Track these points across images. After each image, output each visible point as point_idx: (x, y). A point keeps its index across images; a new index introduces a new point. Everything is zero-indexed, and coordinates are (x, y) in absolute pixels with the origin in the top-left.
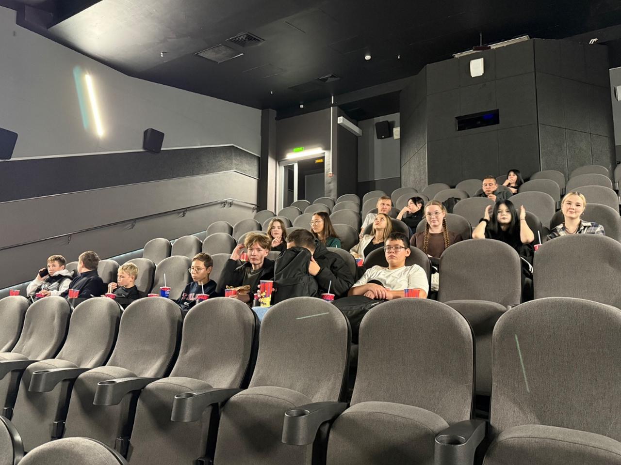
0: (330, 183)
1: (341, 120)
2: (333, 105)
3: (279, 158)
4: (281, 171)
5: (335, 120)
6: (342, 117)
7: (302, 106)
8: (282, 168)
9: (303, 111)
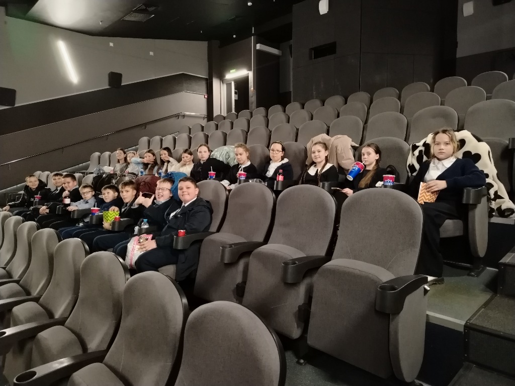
0: (252, 97)
1: (258, 46)
2: (253, 35)
3: (221, 78)
4: (224, 87)
5: (255, 47)
6: (259, 44)
7: (234, 36)
8: (225, 86)
9: (235, 40)
